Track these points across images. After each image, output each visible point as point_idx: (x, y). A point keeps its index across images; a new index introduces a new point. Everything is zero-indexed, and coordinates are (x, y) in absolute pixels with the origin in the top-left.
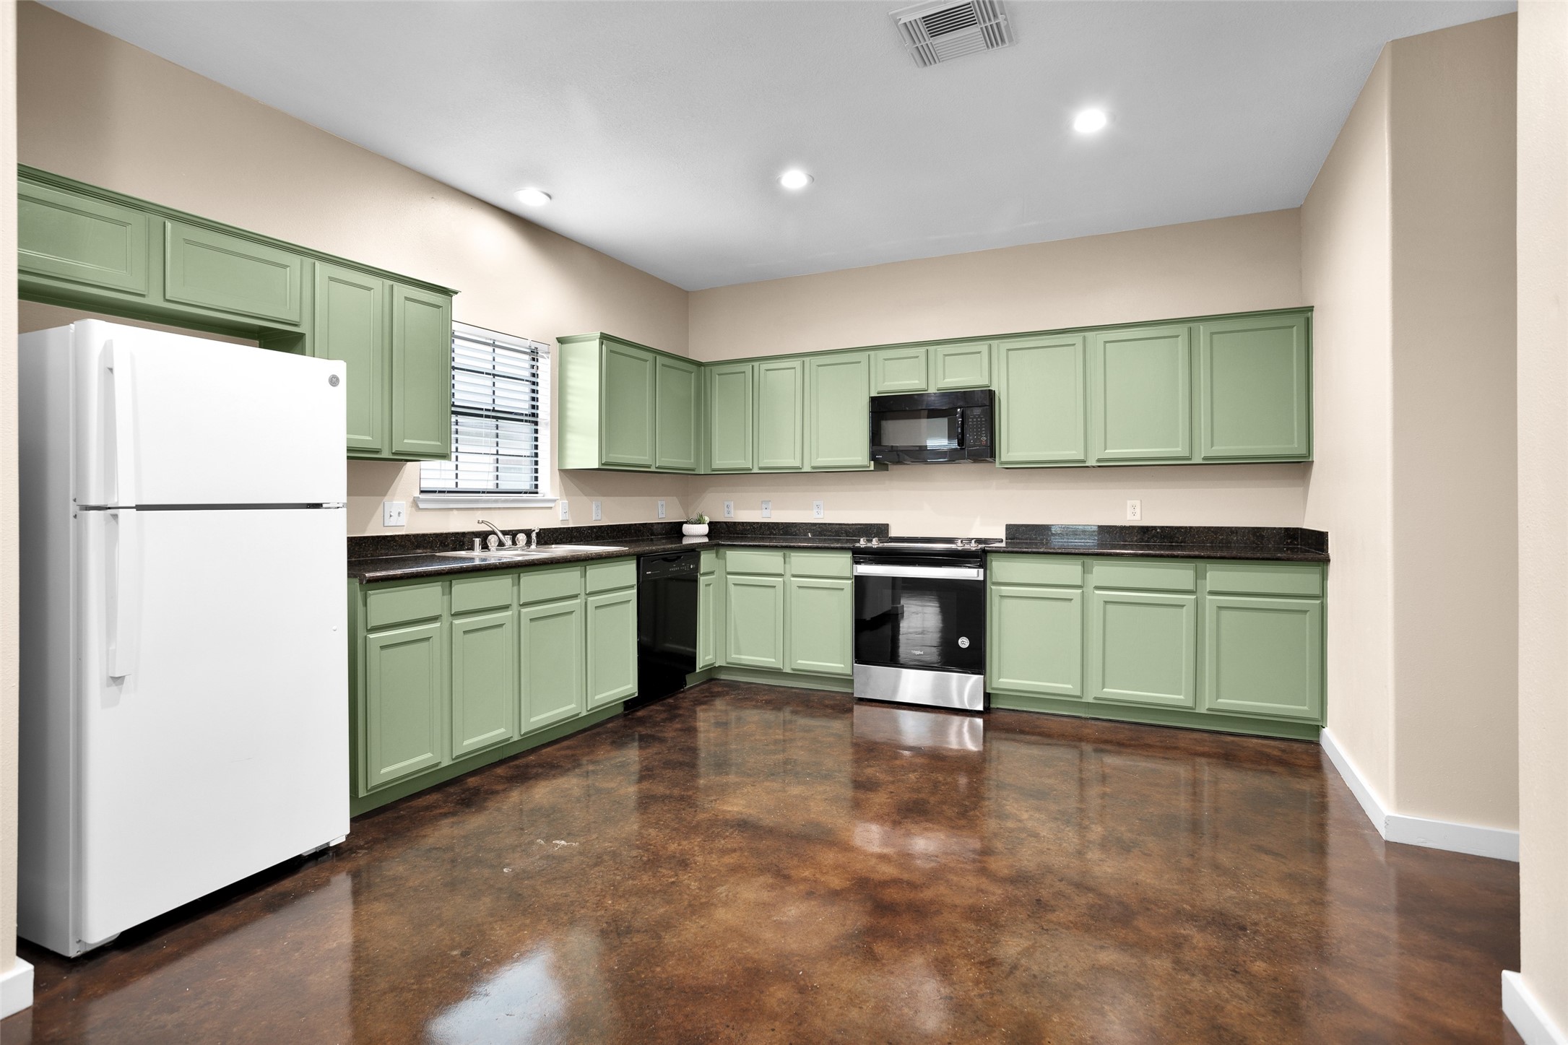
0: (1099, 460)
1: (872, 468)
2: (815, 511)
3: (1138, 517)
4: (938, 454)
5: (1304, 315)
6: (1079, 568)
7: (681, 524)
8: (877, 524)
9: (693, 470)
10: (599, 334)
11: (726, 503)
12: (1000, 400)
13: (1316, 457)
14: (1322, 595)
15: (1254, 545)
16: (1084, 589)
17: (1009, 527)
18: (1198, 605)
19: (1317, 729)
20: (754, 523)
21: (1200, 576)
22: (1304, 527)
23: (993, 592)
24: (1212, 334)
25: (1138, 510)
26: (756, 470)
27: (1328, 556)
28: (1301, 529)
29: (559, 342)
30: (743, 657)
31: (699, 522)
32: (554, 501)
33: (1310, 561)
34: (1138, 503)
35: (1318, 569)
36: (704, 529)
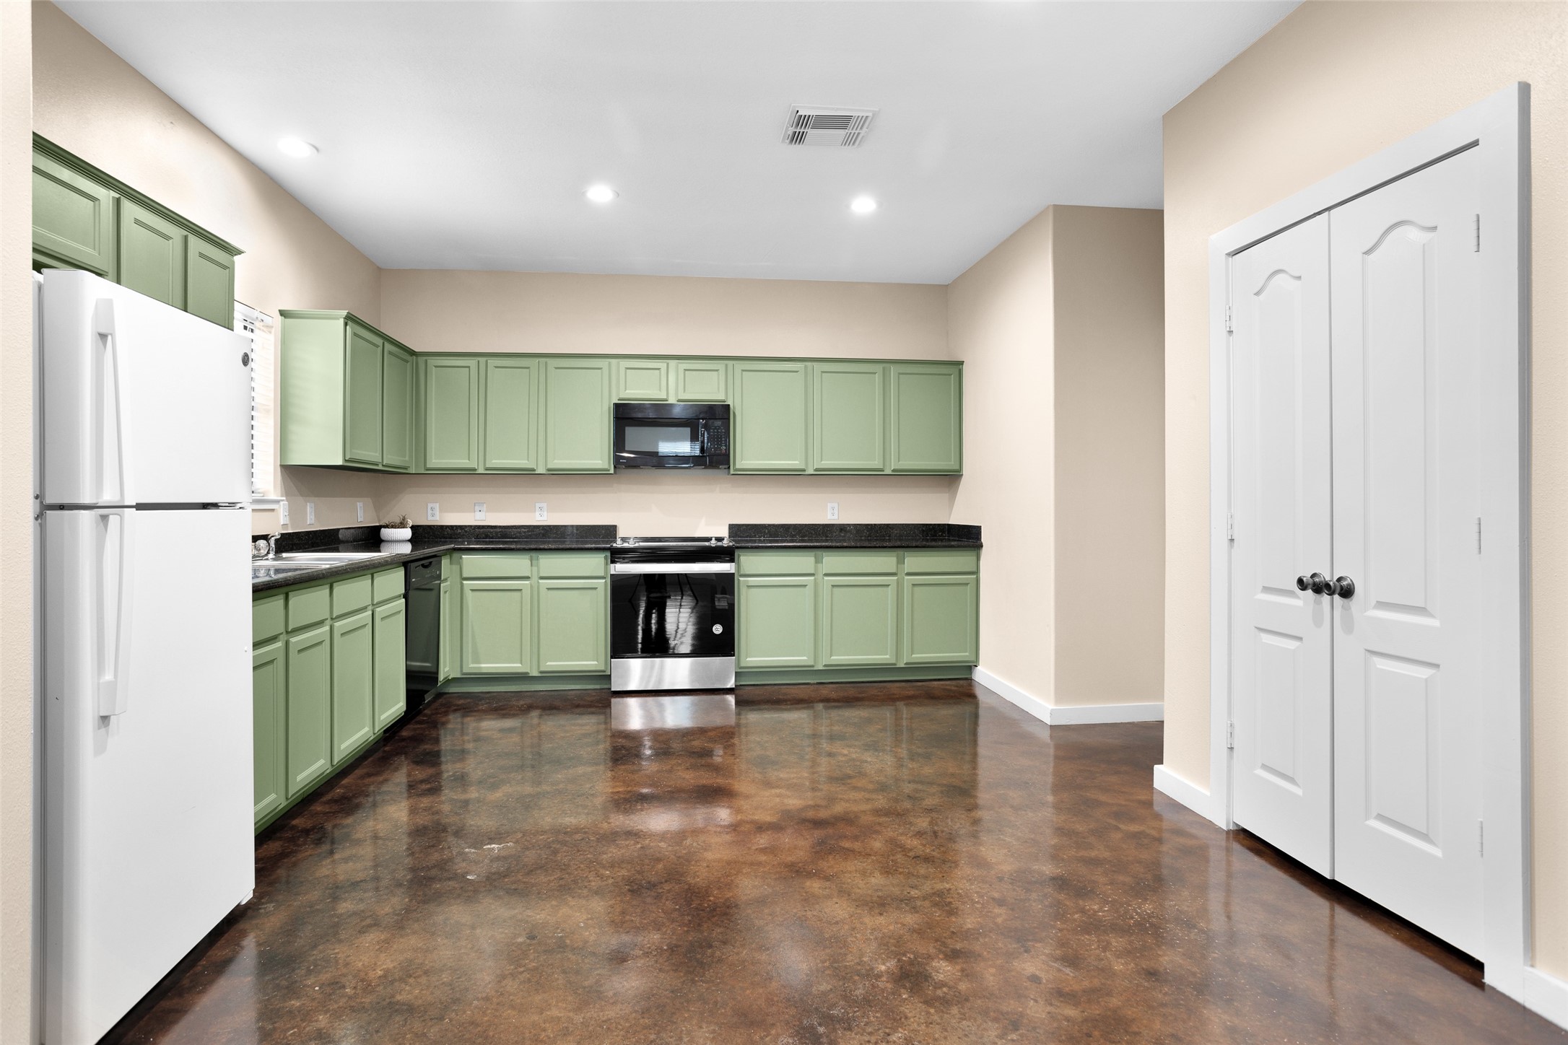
0: (816, 470)
1: (612, 471)
2: (537, 514)
3: (836, 517)
4: (681, 460)
5: (957, 366)
6: (812, 559)
7: (378, 528)
8: (606, 526)
9: (406, 469)
10: (346, 314)
11: (430, 505)
12: (734, 413)
13: (965, 471)
14: (976, 572)
15: (918, 538)
16: (816, 576)
17: (732, 527)
18: (899, 585)
19: (970, 668)
20: (466, 526)
21: (901, 561)
22: (950, 523)
23: (741, 582)
24: (899, 374)
25: (836, 512)
26: (481, 471)
27: (982, 543)
28: (948, 525)
29: (281, 315)
30: (483, 665)
31: (402, 525)
32: (277, 502)
33: (971, 547)
34: (836, 505)
35: (974, 553)
36: (407, 533)
